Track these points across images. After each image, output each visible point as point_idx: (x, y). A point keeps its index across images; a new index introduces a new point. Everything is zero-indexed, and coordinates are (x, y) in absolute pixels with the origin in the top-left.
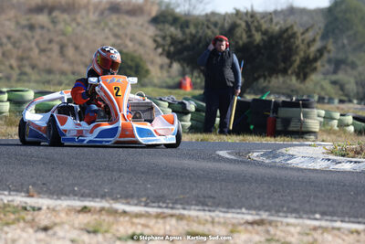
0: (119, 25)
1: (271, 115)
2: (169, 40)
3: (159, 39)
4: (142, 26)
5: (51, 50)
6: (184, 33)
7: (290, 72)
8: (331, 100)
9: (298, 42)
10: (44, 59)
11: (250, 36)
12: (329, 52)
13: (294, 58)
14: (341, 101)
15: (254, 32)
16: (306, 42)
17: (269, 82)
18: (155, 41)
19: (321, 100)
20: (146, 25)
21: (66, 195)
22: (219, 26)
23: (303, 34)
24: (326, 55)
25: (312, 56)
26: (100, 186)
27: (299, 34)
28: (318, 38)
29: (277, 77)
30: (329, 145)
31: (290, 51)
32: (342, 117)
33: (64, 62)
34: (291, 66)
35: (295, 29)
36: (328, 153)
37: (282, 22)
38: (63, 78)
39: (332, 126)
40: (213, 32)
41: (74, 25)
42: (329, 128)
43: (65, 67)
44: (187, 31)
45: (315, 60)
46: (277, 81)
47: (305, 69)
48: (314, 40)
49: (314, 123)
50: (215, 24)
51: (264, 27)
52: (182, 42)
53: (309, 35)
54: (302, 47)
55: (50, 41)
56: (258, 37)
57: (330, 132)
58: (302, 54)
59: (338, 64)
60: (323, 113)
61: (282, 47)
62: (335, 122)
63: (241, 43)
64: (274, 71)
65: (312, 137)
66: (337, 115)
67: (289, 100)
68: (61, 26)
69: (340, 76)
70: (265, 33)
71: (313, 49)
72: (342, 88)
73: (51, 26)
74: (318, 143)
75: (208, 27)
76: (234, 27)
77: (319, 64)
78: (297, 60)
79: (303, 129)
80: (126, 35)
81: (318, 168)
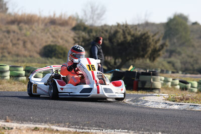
0: (55, 31)
1: (136, 79)
2: (81, 39)
3: (76, 39)
4: (67, 31)
5: (19, 44)
6: (90, 36)
7: (146, 56)
8: (167, 72)
9: (151, 41)
10: (15, 49)
11: (125, 37)
12: (167, 46)
13: (148, 49)
14: (173, 72)
15: (127, 35)
16: (155, 41)
17: (135, 62)
18: (74, 40)
19: (162, 72)
20: (70, 31)
21: (26, 121)
22: (109, 31)
23: (153, 36)
24: (165, 48)
25: (157, 48)
26: (44, 117)
27: (151, 37)
28: (161, 39)
29: (139, 59)
30: (166, 95)
31: (146, 46)
32: (174, 81)
33: (25, 50)
34: (146, 53)
35: (149, 34)
36: (166, 100)
37: (142, 30)
38: (25, 59)
39: (168, 86)
40: (105, 35)
41: (31, 31)
42: (166, 86)
43: (26, 53)
44: (91, 34)
45: (159, 50)
46: (139, 61)
47: (154, 55)
48: (159, 40)
49: (158, 84)
50: (106, 31)
51: (133, 32)
52: (88, 40)
53: (156, 37)
54: (153, 43)
55: (18, 39)
56: (129, 38)
57: (167, 88)
58: (152, 47)
59: (171, 53)
60: (163, 78)
61: (142, 43)
62: (170, 84)
63: (120, 41)
64: (137, 56)
65: (157, 91)
66: (171, 80)
67: (145, 71)
68: (24, 31)
69: (173, 59)
70: (133, 36)
71: (159, 44)
72: (173, 65)
73: (19, 31)
74: (160, 94)
75: (102, 33)
76: (116, 32)
77: (161, 53)
78: (150, 50)
79: (153, 87)
80: (59, 36)
81: (160, 107)
